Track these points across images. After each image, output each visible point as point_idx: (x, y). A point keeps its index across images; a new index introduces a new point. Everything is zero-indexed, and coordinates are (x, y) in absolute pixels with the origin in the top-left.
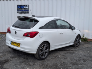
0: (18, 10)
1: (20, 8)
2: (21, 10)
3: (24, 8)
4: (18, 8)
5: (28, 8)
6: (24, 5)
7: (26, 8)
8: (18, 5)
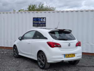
0: (34, 23)
1: (36, 21)
2: (37, 23)
3: (41, 21)
4: (33, 21)
5: (45, 21)
6: (41, 18)
7: (43, 21)
8: (33, 18)
